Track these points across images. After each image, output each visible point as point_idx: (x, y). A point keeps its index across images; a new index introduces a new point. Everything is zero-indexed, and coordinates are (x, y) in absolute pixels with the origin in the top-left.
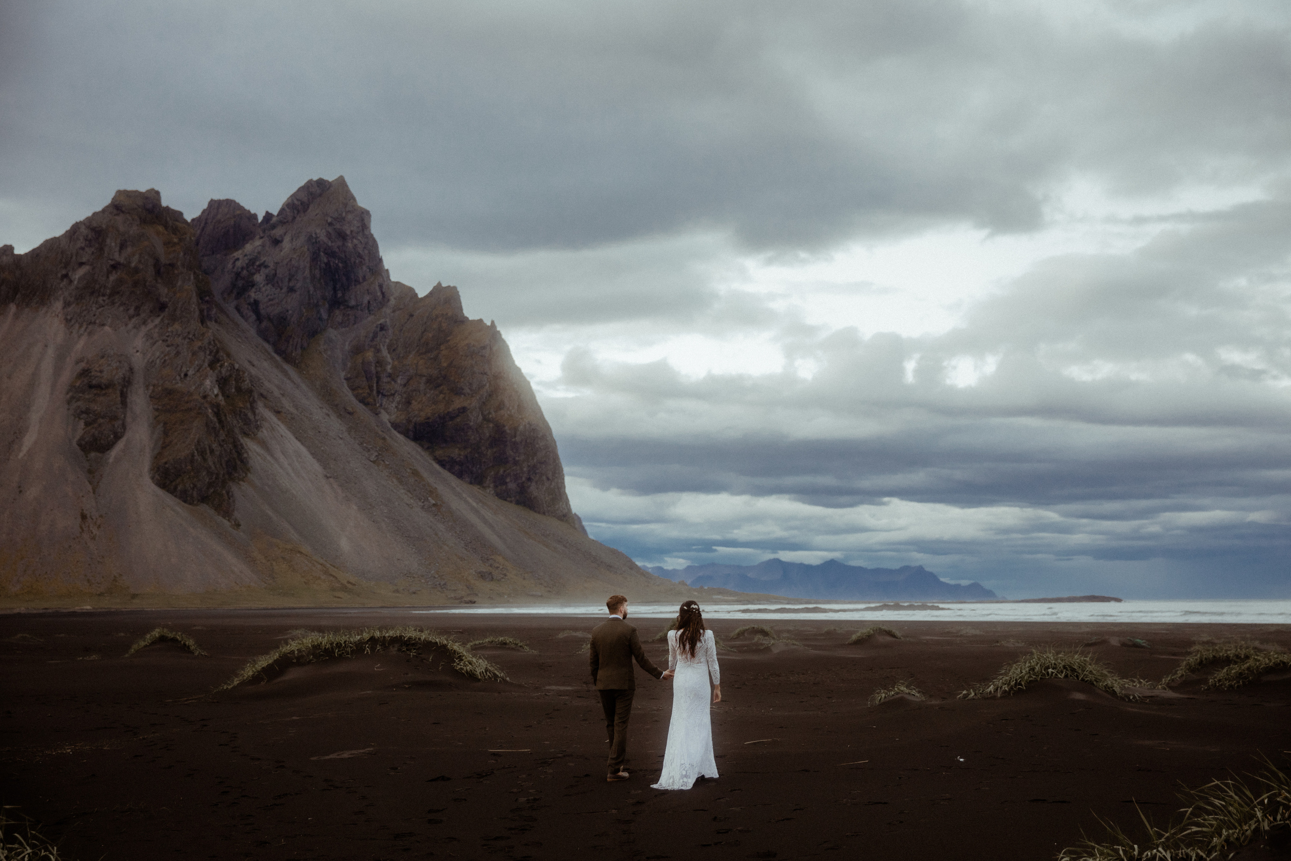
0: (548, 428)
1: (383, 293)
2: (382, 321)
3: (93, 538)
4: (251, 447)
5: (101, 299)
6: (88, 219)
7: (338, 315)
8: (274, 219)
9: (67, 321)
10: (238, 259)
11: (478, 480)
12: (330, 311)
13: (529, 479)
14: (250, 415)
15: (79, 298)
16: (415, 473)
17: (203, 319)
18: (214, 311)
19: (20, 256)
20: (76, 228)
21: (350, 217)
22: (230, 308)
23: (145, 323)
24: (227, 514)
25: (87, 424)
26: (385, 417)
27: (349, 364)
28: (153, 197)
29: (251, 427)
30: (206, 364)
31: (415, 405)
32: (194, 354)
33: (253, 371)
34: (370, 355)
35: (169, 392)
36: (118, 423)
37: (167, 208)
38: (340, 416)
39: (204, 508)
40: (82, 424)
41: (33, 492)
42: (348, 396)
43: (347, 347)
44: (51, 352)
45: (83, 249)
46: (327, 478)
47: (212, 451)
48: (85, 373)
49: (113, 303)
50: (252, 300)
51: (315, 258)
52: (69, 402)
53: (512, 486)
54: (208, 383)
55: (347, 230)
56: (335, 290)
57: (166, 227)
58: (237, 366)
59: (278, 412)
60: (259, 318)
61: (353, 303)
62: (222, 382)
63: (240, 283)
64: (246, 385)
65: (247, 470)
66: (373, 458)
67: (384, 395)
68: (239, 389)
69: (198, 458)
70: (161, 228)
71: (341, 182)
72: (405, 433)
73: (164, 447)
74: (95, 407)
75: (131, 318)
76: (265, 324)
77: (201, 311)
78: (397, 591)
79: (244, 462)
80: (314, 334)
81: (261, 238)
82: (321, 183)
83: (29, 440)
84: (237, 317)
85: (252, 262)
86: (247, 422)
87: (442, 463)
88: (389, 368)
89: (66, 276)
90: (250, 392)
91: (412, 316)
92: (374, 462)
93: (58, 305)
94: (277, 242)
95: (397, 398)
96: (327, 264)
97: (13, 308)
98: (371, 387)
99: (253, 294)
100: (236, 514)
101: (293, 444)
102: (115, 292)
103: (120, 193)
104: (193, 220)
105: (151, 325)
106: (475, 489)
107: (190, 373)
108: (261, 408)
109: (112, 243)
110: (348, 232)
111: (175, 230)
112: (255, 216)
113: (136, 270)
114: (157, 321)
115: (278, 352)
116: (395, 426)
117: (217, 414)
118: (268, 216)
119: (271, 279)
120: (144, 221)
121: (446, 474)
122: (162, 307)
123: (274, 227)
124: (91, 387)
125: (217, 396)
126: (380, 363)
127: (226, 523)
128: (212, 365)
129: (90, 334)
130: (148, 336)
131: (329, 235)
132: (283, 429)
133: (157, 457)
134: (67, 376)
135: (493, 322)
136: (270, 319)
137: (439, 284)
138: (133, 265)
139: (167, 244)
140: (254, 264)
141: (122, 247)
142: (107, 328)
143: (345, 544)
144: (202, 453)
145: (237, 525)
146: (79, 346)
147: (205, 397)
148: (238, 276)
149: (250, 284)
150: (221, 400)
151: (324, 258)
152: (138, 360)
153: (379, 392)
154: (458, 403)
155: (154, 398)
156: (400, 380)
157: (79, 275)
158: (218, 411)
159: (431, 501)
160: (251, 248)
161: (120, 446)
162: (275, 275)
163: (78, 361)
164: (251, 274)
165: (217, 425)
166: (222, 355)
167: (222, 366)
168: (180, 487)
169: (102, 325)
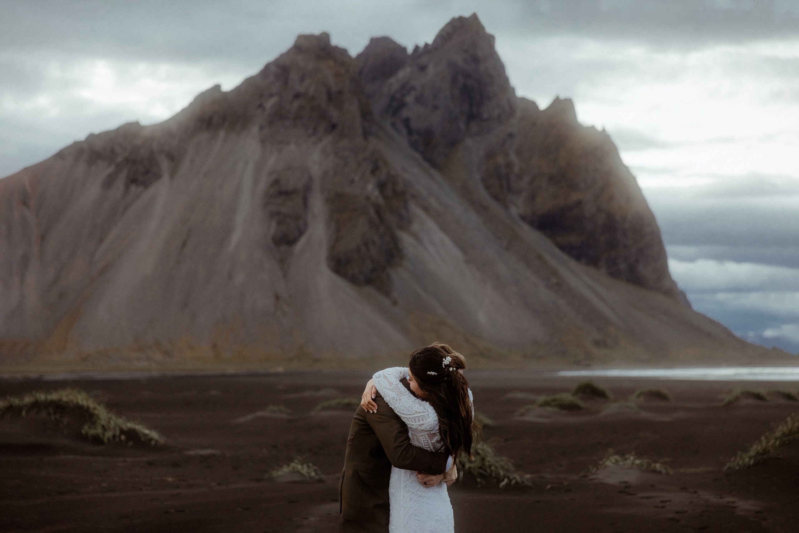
0: (652, 216)
1: (510, 108)
2: (510, 130)
3: (285, 315)
4: (406, 239)
5: (287, 123)
6: (277, 60)
7: (474, 127)
9: (263, 142)
10: (392, 84)
11: (593, 262)
12: (467, 124)
13: (637, 260)
14: (404, 212)
15: (271, 123)
16: (540, 257)
17: (366, 135)
18: (374, 128)
19: (226, 93)
20: (267, 67)
21: (481, 43)
22: (387, 124)
23: (320, 140)
24: (387, 293)
25: (279, 223)
26: (514, 211)
27: (484, 167)
28: (324, 38)
29: (405, 223)
30: (368, 171)
31: (538, 200)
32: (359, 164)
33: (406, 177)
35: (340, 196)
36: (301, 222)
37: (336, 48)
38: (477, 211)
39: (370, 290)
40: (274, 224)
41: (239, 278)
42: (483, 194)
43: (482, 153)
44: (250, 167)
45: (272, 83)
46: (467, 262)
47: (374, 243)
48: (276, 182)
49: (296, 125)
50: (404, 118)
51: (454, 80)
52: (265, 206)
53: (623, 266)
54: (370, 187)
55: (480, 54)
56: (471, 106)
57: (335, 61)
58: (392, 172)
59: (426, 209)
60: (410, 132)
61: (485, 116)
62: (381, 186)
63: (395, 104)
64: (400, 187)
65: (401, 256)
66: (504, 245)
67: (512, 193)
68: (395, 192)
69: (364, 249)
70: (331, 63)
71: (474, 17)
72: (531, 223)
73: (337, 240)
74: (284, 210)
75: (310, 136)
76: (415, 137)
77: (364, 129)
78: (525, 356)
79: (399, 250)
80: (454, 143)
81: (410, 66)
83: (236, 237)
84: (392, 132)
85: (404, 86)
86: (401, 217)
87: (562, 248)
88: (516, 169)
89: (260, 106)
90: (403, 193)
91: (534, 125)
92: (507, 249)
93: (255, 129)
94: (423, 68)
95: (524, 195)
96: (464, 85)
97: (222, 134)
98: (501, 187)
99: (405, 113)
100: (395, 294)
101: (439, 236)
102: (297, 117)
103: (299, 37)
105: (325, 142)
106: (591, 270)
107: (357, 178)
108: (413, 207)
109: (294, 76)
110: (480, 56)
111: (342, 64)
112: (404, 49)
113: (313, 98)
114: (330, 138)
115: (425, 159)
116: (523, 218)
117: (378, 213)
118: (417, 48)
119: (419, 100)
120: (318, 57)
121: (565, 257)
122: (334, 127)
123: (421, 57)
124: (281, 193)
125: (377, 198)
126: (509, 165)
127: (386, 302)
128: (373, 172)
129: (280, 151)
130: (323, 151)
131: (465, 60)
132: (431, 224)
133: (332, 248)
134: (263, 185)
135: (604, 129)
136: (419, 133)
137: (558, 97)
138: (311, 93)
139: (337, 75)
140: (405, 88)
141: (302, 79)
142: (292, 147)
143: (482, 318)
144: (366, 245)
145: (395, 303)
146: (271, 161)
147: (368, 198)
148: (393, 98)
149: (402, 105)
150: (381, 201)
151: (461, 80)
152: (316, 171)
153: (509, 190)
154: (575, 197)
155: (328, 201)
156: (526, 179)
157: (270, 104)
158: (378, 210)
159: (554, 280)
160: (403, 74)
161: (303, 240)
162: (422, 96)
163: (271, 173)
164: (403, 96)
165: (378, 222)
166: (381, 163)
167: (381, 172)
168: (350, 273)
169: (288, 143)
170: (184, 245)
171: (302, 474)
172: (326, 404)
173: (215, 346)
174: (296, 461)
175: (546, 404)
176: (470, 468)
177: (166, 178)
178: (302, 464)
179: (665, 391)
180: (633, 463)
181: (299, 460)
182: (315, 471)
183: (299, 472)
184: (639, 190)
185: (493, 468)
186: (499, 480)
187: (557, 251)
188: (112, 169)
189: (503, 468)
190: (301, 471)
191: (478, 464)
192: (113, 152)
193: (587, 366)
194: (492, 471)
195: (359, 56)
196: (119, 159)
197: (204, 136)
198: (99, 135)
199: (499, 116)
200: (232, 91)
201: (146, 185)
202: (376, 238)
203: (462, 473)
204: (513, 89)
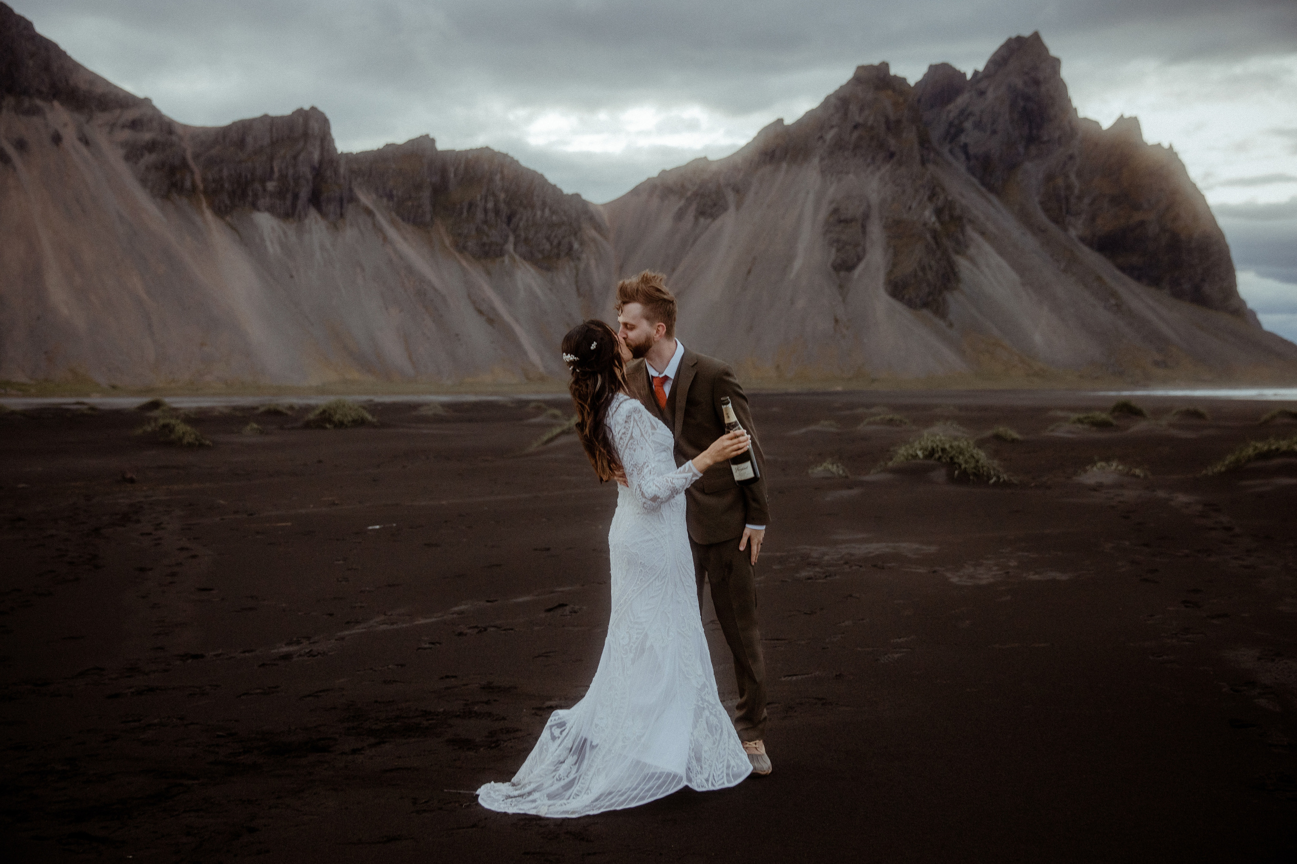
0: (1221, 235)
1: (1072, 128)
2: (1071, 152)
3: (843, 337)
4: (962, 263)
5: (846, 153)
6: (838, 92)
7: (1033, 150)
8: (979, 76)
9: (823, 172)
10: (950, 111)
11: (1155, 282)
12: (1027, 147)
13: (1203, 280)
14: (961, 237)
15: (831, 153)
16: (1099, 278)
17: (923, 162)
18: (932, 155)
19: (788, 127)
20: (828, 99)
21: (1043, 65)
22: (945, 150)
23: (879, 168)
24: (943, 316)
25: (838, 250)
26: (1073, 233)
27: (1042, 190)
28: (884, 67)
29: (961, 247)
30: (926, 197)
31: (1099, 221)
32: (917, 191)
33: (964, 202)
34: (1060, 182)
35: (898, 223)
36: (860, 249)
37: (895, 76)
38: (1034, 234)
39: (925, 312)
40: (834, 250)
41: (801, 303)
42: (1042, 217)
43: (1041, 176)
44: (811, 197)
45: (833, 115)
46: (1023, 285)
47: (931, 268)
48: (836, 211)
49: (855, 155)
50: (962, 144)
51: (1013, 104)
52: (825, 233)
53: (1187, 286)
54: (928, 213)
55: (1041, 77)
56: (1030, 129)
57: (894, 90)
58: (949, 198)
59: (983, 234)
60: (968, 157)
61: (1045, 138)
62: (938, 212)
63: (953, 131)
64: (957, 212)
65: (958, 280)
66: (1062, 266)
67: (1072, 215)
68: (951, 217)
69: (920, 274)
70: (890, 92)
71: (1036, 36)
72: (1091, 245)
73: (894, 265)
74: (844, 237)
75: (868, 165)
76: (973, 162)
77: (922, 156)
78: (1081, 377)
79: (955, 274)
80: (1013, 167)
81: (969, 91)
82: (1019, 40)
83: (797, 264)
84: (950, 158)
85: (962, 112)
86: (958, 242)
87: (1122, 269)
88: (1076, 192)
89: (821, 137)
90: (960, 218)
91: (1097, 146)
92: (1065, 271)
93: (816, 161)
94: (982, 93)
95: (1084, 216)
96: (1024, 108)
97: (784, 165)
98: (1060, 209)
99: (963, 139)
100: (951, 317)
101: (996, 259)
102: (857, 147)
103: (860, 68)
104: (916, 84)
105: (883, 170)
106: (1153, 290)
107: (914, 206)
108: (970, 231)
109: (853, 108)
110: (1041, 79)
111: (901, 93)
112: (963, 75)
113: (872, 128)
114: (888, 166)
115: (983, 184)
116: (1082, 239)
117: (935, 238)
118: (976, 73)
119: (978, 125)
120: (878, 88)
121: (1125, 277)
122: (892, 155)
123: (979, 81)
124: (840, 221)
125: (934, 223)
126: (1069, 187)
127: (942, 324)
128: (930, 199)
129: (839, 181)
130: (882, 179)
131: (1025, 83)
132: (987, 247)
133: (890, 273)
134: (823, 214)
135: (1171, 146)
136: (976, 158)
137: (1122, 116)
138: (870, 123)
139: (895, 104)
140: (964, 114)
141: (861, 109)
142: (851, 176)
143: (1038, 338)
144: (923, 269)
145: (951, 325)
146: (831, 190)
147: (925, 224)
148: (951, 124)
149: (960, 130)
150: (938, 226)
151: (1021, 103)
152: (874, 199)
153: (1068, 212)
154: (1138, 217)
155: (886, 227)
156: (1086, 201)
157: (830, 135)
158: (935, 235)
159: (1113, 301)
160: (961, 100)
161: (861, 266)
162: (980, 122)
163: (831, 202)
164: (961, 123)
165: (935, 246)
166: (938, 189)
167: (938, 198)
168: (907, 297)
169: (847, 173)
170: (749, 272)
171: (831, 472)
172: (872, 419)
173: (778, 367)
174: (828, 461)
175: (1080, 421)
176: (965, 468)
177: (732, 209)
178: (833, 464)
179: (1202, 410)
180: (1115, 469)
181: (830, 461)
182: (843, 469)
184: (1208, 207)
185: (985, 469)
186: (989, 478)
187: (1118, 273)
188: (682, 203)
189: (994, 469)
191: (972, 465)
192: (683, 186)
193: (1145, 386)
194: (984, 471)
196: (689, 194)
197: (768, 169)
198: (671, 170)
199: (1060, 138)
200: (793, 124)
201: (714, 217)
202: (933, 263)
203: (956, 472)
204: (1075, 109)
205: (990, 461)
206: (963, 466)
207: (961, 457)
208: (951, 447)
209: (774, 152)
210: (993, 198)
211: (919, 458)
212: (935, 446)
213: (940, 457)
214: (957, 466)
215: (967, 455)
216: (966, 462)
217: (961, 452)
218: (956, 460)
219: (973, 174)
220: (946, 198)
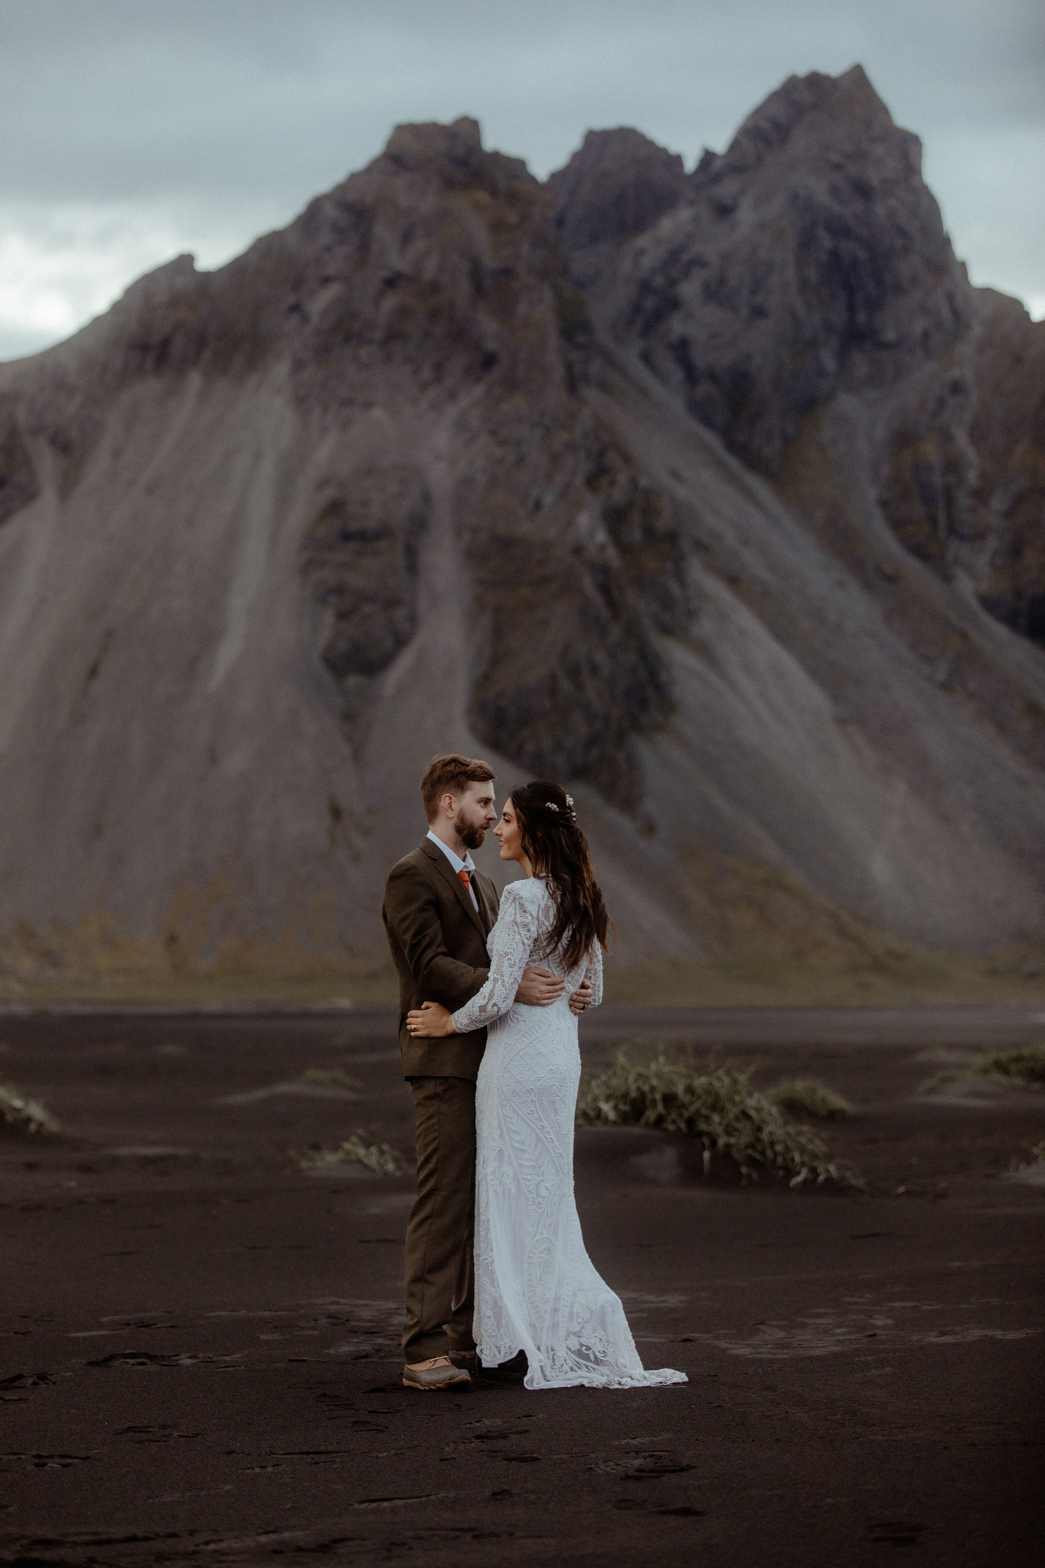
1: (956, 313)
2: (955, 373)
3: (356, 857)
4: (679, 659)
5: (364, 353)
6: (341, 189)
7: (861, 365)
8: (718, 165)
9: (300, 402)
10: (642, 252)
12: (843, 356)
14: (674, 587)
15: (323, 351)
17: (572, 385)
18: (596, 366)
19: (207, 276)
20: (315, 208)
21: (879, 150)
22: (631, 354)
23: (452, 396)
24: (629, 803)
25: (342, 616)
26: (966, 586)
27: (885, 470)
28: (465, 131)
29: (676, 613)
30: (581, 478)
31: (1030, 556)
32: (555, 459)
33: (681, 492)
35: (504, 544)
36: (400, 613)
37: (496, 157)
38: (868, 586)
40: (329, 616)
41: (237, 761)
42: (887, 542)
43: (881, 433)
44: (268, 468)
45: (328, 249)
46: (841, 721)
47: (594, 669)
48: (335, 508)
49: (388, 359)
50: (674, 338)
51: (806, 243)
52: (305, 570)
54: (584, 520)
55: (874, 177)
56: (851, 308)
57: (494, 192)
58: (643, 482)
59: (733, 581)
60: (691, 375)
61: (890, 335)
62: (615, 519)
63: (650, 303)
64: (664, 522)
65: (669, 706)
66: (941, 676)
67: (962, 538)
68: (649, 532)
69: (566, 685)
70: (482, 196)
71: (858, 76)
72: (1011, 620)
73: (496, 661)
74: (357, 580)
75: (425, 387)
76: (704, 388)
77: (569, 367)
78: (993, 972)
79: (661, 689)
80: (808, 405)
81: (691, 203)
82: (815, 81)
83: (229, 652)
84: (644, 375)
85: (674, 256)
86: (667, 602)
88: (972, 477)
89: (296, 308)
90: (673, 537)
91: (1018, 359)
93: (282, 370)
94: (724, 211)
96: (835, 254)
97: (195, 380)
98: (933, 521)
99: (677, 326)
100: (650, 806)
101: (768, 651)
102: (393, 336)
103: (401, 129)
104: (553, 176)
105: (464, 401)
107: (548, 499)
109: (385, 233)
110: (875, 182)
111: (513, 198)
112: (677, 161)
113: (435, 288)
114: (478, 391)
115: (732, 446)
116: (990, 604)
117: (605, 589)
118: (708, 157)
119: (716, 292)
120: (449, 184)
122: (489, 361)
123: (717, 178)
124: (347, 536)
125: (603, 548)
126: (953, 466)
127: (626, 825)
128: (592, 482)
129: (345, 426)
130: (460, 425)
131: (834, 191)
132: (745, 617)
133: (483, 683)
134: (300, 515)
136: (713, 378)
138: (428, 274)
139: (498, 227)
140: (679, 261)
141: (407, 238)
142: (378, 413)
143: (881, 869)
144: (574, 673)
145: (649, 829)
146: (323, 451)
147: (578, 550)
148: (645, 287)
149: (670, 304)
150: (612, 555)
151: (826, 241)
152: (441, 477)
153: (952, 530)
155: (473, 556)
156: (999, 503)
157: (321, 302)
158: (606, 580)
160: (672, 226)
161: (405, 660)
162: (722, 282)
163: (322, 484)
164: (673, 283)
165: (605, 612)
166: (613, 458)
167: (613, 483)
168: (529, 747)
169: (368, 405)
170: (93, 672)
173: (172, 939)
174: (354, 1139)
175: (998, 1067)
176: (728, 1146)
177: (48, 498)
178: (368, 1145)
181: (360, 1137)
182: (396, 1160)
183: (360, 1162)
185: (779, 1148)
186: (790, 1171)
189: (803, 1150)
190: (366, 1161)
191: (745, 1137)
194: (775, 1154)
195: (557, 177)
197: (148, 388)
199: (927, 336)
200: (222, 271)
202: (600, 657)
203: (706, 1155)
204: (963, 265)
205: (791, 1129)
206: (721, 1141)
207: (716, 1118)
208: (690, 1090)
209: (166, 343)
210: (756, 483)
211: (606, 1121)
212: (646, 1088)
213: (660, 1120)
214: (706, 1141)
215: (733, 1112)
216: (730, 1131)
217: (717, 1105)
218: (703, 1126)
219: (707, 422)
220: (634, 482)
